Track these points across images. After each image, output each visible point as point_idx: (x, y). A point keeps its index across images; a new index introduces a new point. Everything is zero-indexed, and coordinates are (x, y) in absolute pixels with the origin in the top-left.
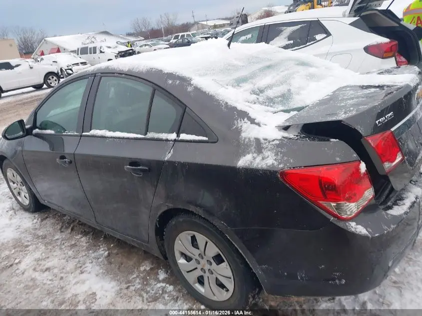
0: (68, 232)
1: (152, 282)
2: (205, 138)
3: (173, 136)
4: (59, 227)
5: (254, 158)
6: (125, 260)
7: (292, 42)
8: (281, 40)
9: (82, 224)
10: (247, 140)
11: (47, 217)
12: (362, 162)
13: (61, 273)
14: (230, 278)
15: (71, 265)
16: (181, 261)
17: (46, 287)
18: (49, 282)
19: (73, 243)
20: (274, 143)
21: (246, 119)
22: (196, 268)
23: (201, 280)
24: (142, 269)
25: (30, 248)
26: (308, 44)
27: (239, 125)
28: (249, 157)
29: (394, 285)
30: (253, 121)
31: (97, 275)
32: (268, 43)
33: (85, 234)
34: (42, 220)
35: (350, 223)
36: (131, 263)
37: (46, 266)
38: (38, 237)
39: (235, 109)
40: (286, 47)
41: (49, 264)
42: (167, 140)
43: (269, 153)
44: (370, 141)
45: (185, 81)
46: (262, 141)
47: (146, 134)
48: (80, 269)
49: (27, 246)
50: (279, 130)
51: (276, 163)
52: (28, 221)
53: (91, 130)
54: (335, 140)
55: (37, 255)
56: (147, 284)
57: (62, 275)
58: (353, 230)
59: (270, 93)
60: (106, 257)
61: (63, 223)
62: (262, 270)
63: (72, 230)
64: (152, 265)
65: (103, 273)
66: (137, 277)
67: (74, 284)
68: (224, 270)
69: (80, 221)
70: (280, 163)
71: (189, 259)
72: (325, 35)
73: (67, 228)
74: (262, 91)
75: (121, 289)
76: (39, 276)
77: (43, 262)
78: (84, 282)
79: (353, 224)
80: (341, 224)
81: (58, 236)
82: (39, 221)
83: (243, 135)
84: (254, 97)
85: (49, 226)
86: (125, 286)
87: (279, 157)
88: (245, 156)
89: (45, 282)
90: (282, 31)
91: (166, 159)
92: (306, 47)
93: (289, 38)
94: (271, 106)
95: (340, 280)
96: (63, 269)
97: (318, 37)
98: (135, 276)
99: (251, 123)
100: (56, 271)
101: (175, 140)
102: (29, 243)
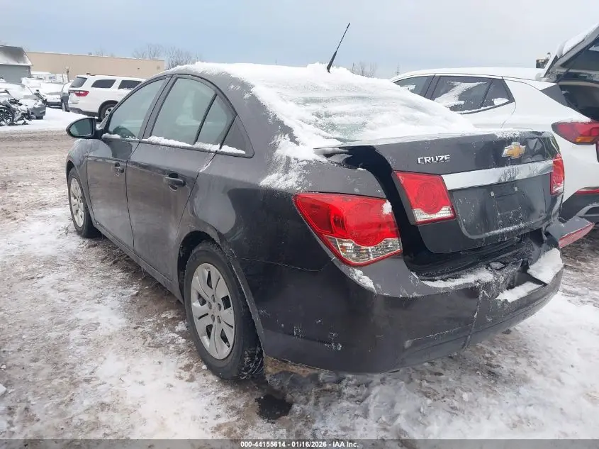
0: (108, 264)
1: (166, 330)
2: (243, 152)
3: (216, 148)
4: (103, 256)
5: (279, 178)
6: (151, 303)
7: (463, 102)
8: (451, 98)
9: (129, 260)
10: (279, 158)
11: (95, 246)
12: (387, 201)
13: (77, 297)
14: (232, 327)
15: (91, 293)
16: (196, 304)
17: (55, 305)
18: (60, 302)
19: (108, 275)
20: (301, 163)
21: (287, 136)
22: (207, 314)
23: (209, 330)
24: (163, 316)
25: (61, 268)
26: (482, 108)
27: (278, 141)
28: (274, 176)
29: (450, 410)
30: (293, 139)
31: (112, 309)
32: (433, 100)
33: (126, 270)
34: (89, 247)
35: (356, 270)
36: (155, 307)
37: (65, 287)
38: (76, 260)
39: (281, 123)
40: (454, 108)
41: (70, 286)
42: (209, 152)
43: (294, 174)
44: (400, 177)
45: (246, 87)
46: (293, 161)
47: (195, 143)
48: (99, 299)
49: (59, 265)
50: (315, 153)
51: (295, 185)
52: (75, 243)
53: (150, 136)
54: (362, 169)
55: (64, 275)
56: (158, 331)
57: (77, 299)
58: (355, 278)
59: (336, 120)
60: (132, 296)
61: (108, 255)
62: (261, 316)
63: (115, 263)
64: (177, 315)
65: (119, 309)
66: (153, 321)
67: (84, 310)
68: (228, 315)
69: (128, 257)
70: (299, 186)
71: (203, 302)
72: (506, 100)
73: (109, 261)
74: (327, 115)
75: (128, 327)
76: (53, 295)
77: (65, 283)
78: (94, 311)
79: (358, 272)
80: (343, 268)
81: (97, 265)
82: (85, 247)
83: (278, 152)
84: (314, 118)
85: (92, 255)
86: (135, 325)
87: (301, 180)
88: (271, 174)
89: (55, 300)
90: (453, 87)
91: (201, 171)
92: (478, 112)
93: (461, 97)
94: (327, 131)
95: (336, 344)
96: (81, 294)
97: (497, 101)
98: (151, 320)
99: (291, 141)
100: (73, 293)
101: (216, 153)
102: (62, 263)
